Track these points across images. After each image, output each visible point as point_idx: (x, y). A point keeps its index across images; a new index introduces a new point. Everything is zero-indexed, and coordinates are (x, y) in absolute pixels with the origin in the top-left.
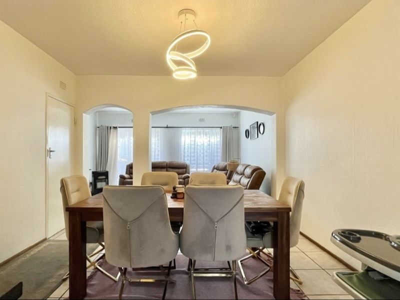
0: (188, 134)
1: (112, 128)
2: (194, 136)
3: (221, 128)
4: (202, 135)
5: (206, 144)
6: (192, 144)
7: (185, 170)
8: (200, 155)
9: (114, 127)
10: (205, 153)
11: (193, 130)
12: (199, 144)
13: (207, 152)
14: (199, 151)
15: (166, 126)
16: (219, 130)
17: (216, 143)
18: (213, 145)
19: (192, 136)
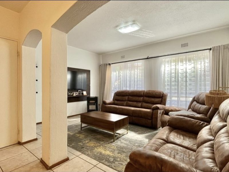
0: (168, 62)
1: (108, 64)
2: (174, 64)
3: (210, 49)
4: (184, 62)
5: (189, 71)
6: (172, 72)
7: (160, 99)
8: (182, 84)
9: (109, 64)
11: (174, 58)
12: (180, 71)
13: (190, 80)
14: (180, 79)
15: (146, 57)
16: (208, 53)
17: (203, 69)
18: (199, 72)
19: (172, 64)
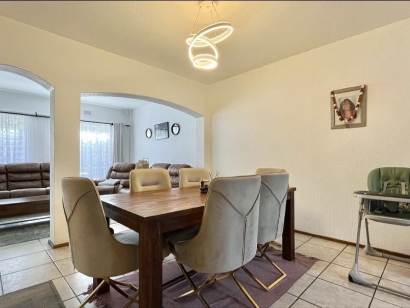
3: (112, 124)
4: (88, 131)
5: (93, 142)
8: (86, 155)
10: (93, 154)
12: (85, 142)
13: (94, 151)
14: (84, 150)
16: (110, 127)
17: (105, 142)
18: (103, 144)
